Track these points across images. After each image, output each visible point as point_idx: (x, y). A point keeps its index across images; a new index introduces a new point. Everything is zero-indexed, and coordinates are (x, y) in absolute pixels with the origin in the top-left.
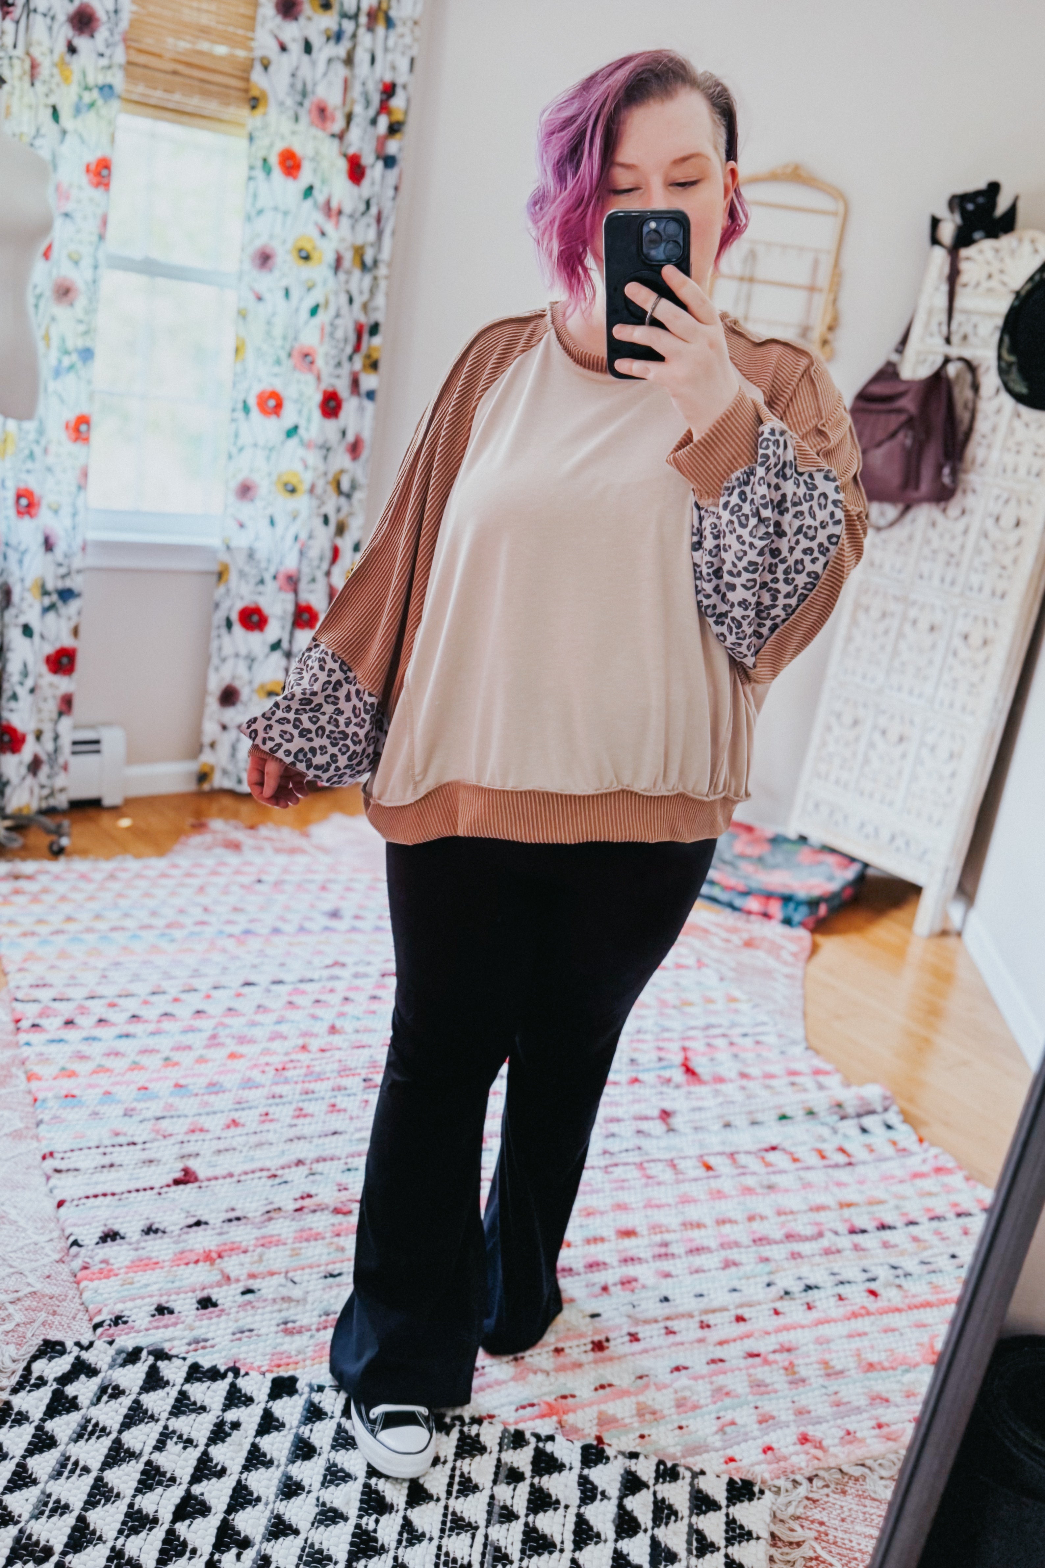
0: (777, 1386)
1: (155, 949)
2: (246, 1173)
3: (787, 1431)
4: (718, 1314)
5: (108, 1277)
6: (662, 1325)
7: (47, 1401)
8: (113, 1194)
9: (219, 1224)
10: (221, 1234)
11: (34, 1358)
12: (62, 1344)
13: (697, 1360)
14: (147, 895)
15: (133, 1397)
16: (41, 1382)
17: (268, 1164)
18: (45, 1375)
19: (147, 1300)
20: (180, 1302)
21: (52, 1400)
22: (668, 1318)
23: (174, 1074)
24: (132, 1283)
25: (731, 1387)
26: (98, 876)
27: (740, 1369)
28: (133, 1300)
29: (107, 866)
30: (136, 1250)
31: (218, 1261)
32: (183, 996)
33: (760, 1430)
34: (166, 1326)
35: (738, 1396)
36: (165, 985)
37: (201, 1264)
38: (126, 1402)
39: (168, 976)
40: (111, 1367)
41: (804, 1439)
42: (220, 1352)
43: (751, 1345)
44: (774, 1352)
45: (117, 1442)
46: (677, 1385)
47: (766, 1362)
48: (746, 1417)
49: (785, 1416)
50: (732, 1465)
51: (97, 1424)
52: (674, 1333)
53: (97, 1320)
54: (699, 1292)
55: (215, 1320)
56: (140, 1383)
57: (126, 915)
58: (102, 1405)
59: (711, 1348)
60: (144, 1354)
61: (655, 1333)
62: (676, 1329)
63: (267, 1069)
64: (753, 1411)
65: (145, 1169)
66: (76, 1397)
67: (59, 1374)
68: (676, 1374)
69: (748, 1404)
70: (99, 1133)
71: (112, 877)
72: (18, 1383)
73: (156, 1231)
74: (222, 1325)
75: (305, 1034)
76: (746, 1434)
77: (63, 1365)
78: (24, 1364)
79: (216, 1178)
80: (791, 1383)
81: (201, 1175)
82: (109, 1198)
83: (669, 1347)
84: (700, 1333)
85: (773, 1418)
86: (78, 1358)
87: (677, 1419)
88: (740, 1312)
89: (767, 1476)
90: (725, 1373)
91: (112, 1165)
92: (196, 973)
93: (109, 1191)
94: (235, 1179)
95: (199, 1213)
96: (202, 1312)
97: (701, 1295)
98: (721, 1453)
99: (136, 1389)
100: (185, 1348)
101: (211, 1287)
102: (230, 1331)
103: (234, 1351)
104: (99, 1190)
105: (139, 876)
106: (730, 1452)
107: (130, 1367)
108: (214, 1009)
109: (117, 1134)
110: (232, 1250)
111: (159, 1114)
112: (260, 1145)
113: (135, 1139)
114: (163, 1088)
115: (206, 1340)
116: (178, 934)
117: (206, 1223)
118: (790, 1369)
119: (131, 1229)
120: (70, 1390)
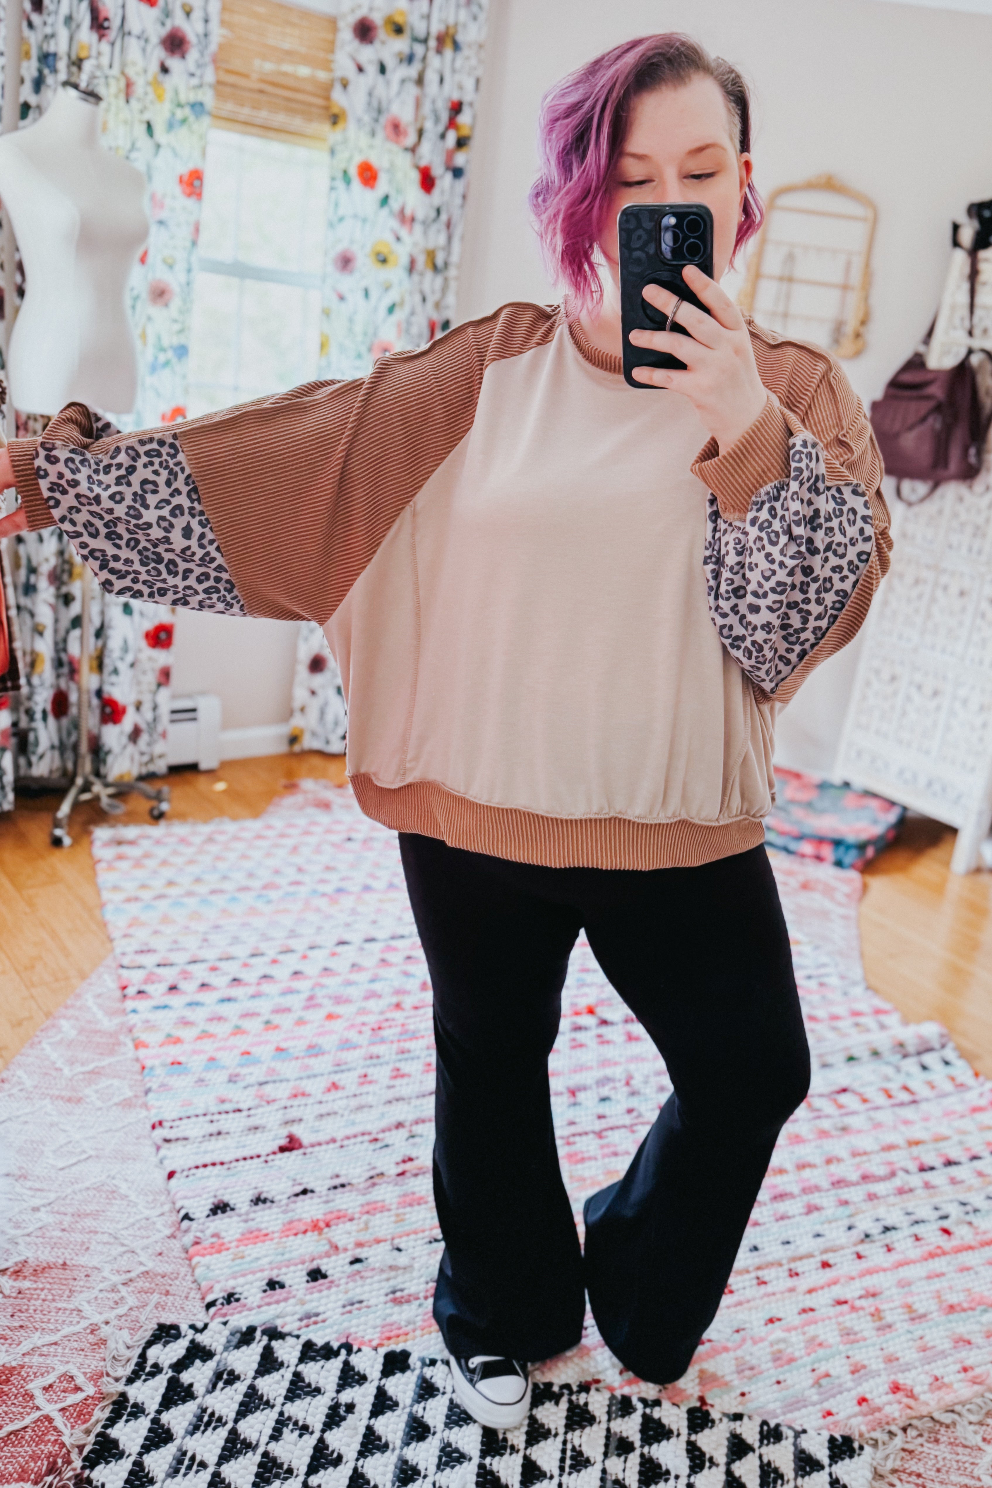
0: (866, 1334)
1: (252, 911)
2: (348, 1138)
3: (879, 1380)
4: (805, 1261)
5: (219, 1252)
6: (753, 1275)
7: (162, 1390)
8: (222, 1164)
9: (325, 1192)
10: (327, 1202)
11: (149, 1344)
12: (176, 1327)
13: (788, 1311)
14: (244, 857)
15: (248, 1382)
16: (157, 1369)
17: (369, 1127)
18: (160, 1362)
19: (259, 1275)
20: (289, 1275)
21: (168, 1389)
22: (759, 1268)
23: (275, 1038)
24: (242, 1257)
25: (822, 1338)
26: (197, 840)
27: (830, 1318)
28: (244, 1275)
29: (205, 829)
30: (246, 1221)
31: (326, 1230)
32: (281, 957)
33: (853, 1380)
34: (277, 1302)
35: (830, 1346)
36: (263, 946)
37: (309, 1234)
38: (241, 1388)
39: (265, 937)
40: (226, 1349)
41: (896, 1388)
42: (331, 1326)
43: (838, 1292)
44: (860, 1297)
45: (233, 1432)
46: (772, 1337)
47: (854, 1309)
48: (838, 1368)
49: (876, 1364)
50: (830, 1419)
51: (212, 1414)
52: (765, 1283)
53: (209, 1298)
54: (786, 1240)
55: (325, 1293)
56: (255, 1366)
57: (225, 878)
58: (217, 1392)
59: (801, 1297)
60: (258, 1334)
61: (747, 1284)
62: (766, 1279)
63: (364, 1029)
64: (845, 1361)
65: (251, 1137)
66: (191, 1385)
67: (175, 1360)
68: (770, 1326)
69: (840, 1353)
70: (205, 1101)
71: (210, 840)
72: (134, 1372)
73: (265, 1201)
74: (333, 1298)
75: (398, 992)
76: (840, 1385)
77: (177, 1350)
78: (139, 1351)
79: (320, 1144)
80: (879, 1329)
81: (305, 1141)
82: (218, 1167)
83: (761, 1298)
84: (790, 1283)
85: (864, 1367)
86: (192, 1341)
87: (774, 1374)
88: (825, 1257)
89: (863, 1428)
90: (816, 1322)
91: (219, 1133)
92: (293, 934)
93: (218, 1160)
94: (338, 1144)
95: (305, 1180)
96: (312, 1284)
97: (788, 1243)
98: (818, 1407)
99: (252, 1374)
100: (298, 1324)
101: (321, 1257)
102: (340, 1303)
103: (345, 1324)
104: (208, 1160)
105: (236, 838)
106: (827, 1406)
107: (244, 1348)
108: (311, 969)
109: (223, 1101)
110: (339, 1218)
111: (262, 1079)
112: (360, 1108)
113: (241, 1106)
114: (265, 1052)
115: (317, 1315)
116: (273, 895)
117: (312, 1191)
118: (877, 1314)
119: (240, 1200)
120: (186, 1377)
